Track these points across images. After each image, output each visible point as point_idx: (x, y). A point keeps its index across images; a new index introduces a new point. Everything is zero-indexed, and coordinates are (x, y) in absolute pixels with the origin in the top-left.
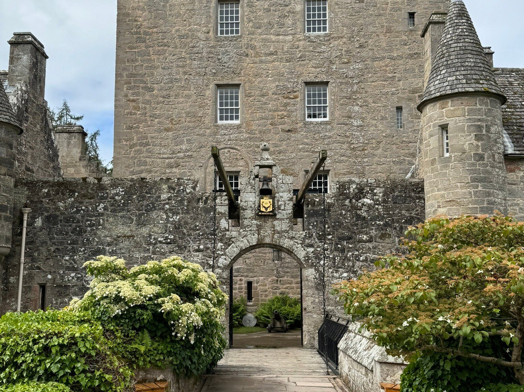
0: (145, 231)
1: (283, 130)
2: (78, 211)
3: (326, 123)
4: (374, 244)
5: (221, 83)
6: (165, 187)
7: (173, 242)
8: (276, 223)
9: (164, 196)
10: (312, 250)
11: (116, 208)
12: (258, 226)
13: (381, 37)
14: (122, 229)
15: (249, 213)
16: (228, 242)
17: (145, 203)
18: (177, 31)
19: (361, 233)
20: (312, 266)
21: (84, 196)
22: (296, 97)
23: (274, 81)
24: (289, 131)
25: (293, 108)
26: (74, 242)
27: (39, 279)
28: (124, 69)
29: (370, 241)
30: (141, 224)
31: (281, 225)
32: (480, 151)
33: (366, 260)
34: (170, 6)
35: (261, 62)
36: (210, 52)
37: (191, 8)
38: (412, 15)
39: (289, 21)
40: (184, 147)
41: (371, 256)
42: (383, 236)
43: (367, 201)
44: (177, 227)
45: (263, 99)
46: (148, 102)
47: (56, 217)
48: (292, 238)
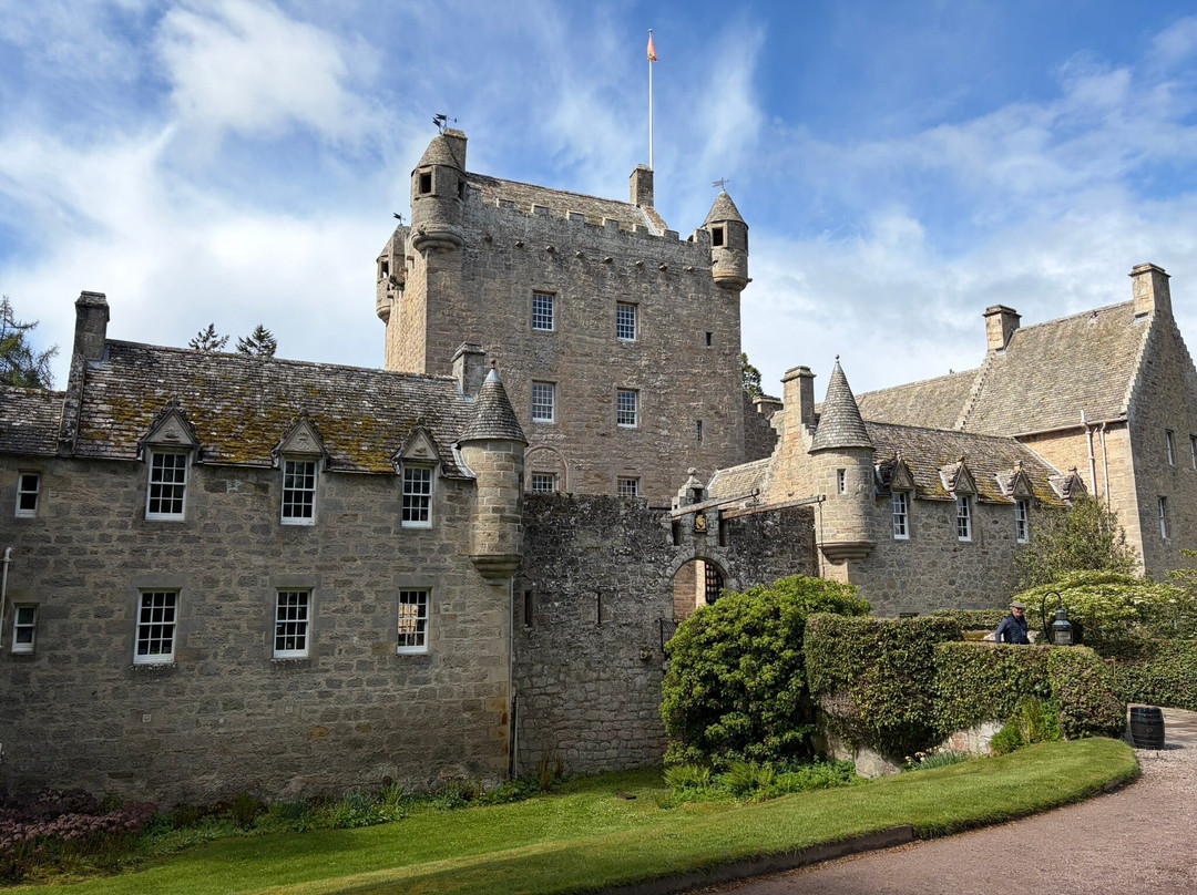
0: (608, 543)
1: (598, 434)
2: (554, 524)
4: (776, 558)
5: (538, 379)
6: (622, 504)
7: (631, 553)
8: (707, 539)
9: (622, 512)
10: (733, 563)
11: (585, 522)
12: (695, 541)
13: (685, 352)
14: (590, 541)
15: (688, 530)
16: (673, 555)
17: (608, 518)
18: (492, 317)
19: (766, 549)
20: (734, 576)
21: (558, 509)
22: (610, 402)
23: (590, 383)
24: (603, 435)
26: (553, 552)
27: (525, 588)
29: (773, 556)
30: (605, 537)
31: (712, 541)
32: (867, 492)
33: (770, 572)
34: (485, 290)
35: (577, 362)
36: (527, 345)
37: (507, 295)
38: (709, 335)
41: (774, 568)
42: (782, 553)
43: (770, 523)
44: (634, 540)
45: (579, 401)
47: (536, 528)
48: (719, 553)
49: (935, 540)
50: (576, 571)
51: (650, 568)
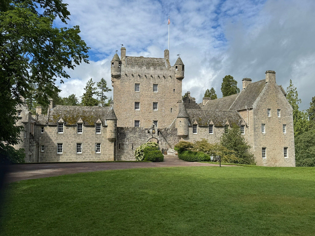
0: (135, 135)
3: (157, 111)
5: (136, 102)
7: (139, 137)
8: (155, 134)
10: (160, 139)
11: (131, 132)
12: (152, 135)
13: (168, 94)
14: (131, 135)
16: (148, 137)
17: (135, 131)
18: (127, 90)
19: (168, 136)
21: (125, 130)
22: (151, 105)
23: (147, 102)
24: (150, 112)
25: (151, 108)
26: (124, 137)
28: (115, 98)
30: (134, 134)
32: (185, 125)
33: (168, 140)
34: (125, 84)
35: (144, 97)
36: (134, 95)
37: (129, 85)
38: (174, 90)
39: (150, 89)
40: (128, 115)
42: (171, 137)
43: (169, 131)
44: (140, 135)
45: (145, 105)
46: (121, 105)
47: (121, 133)
48: (157, 137)
49: (203, 134)
51: (143, 140)
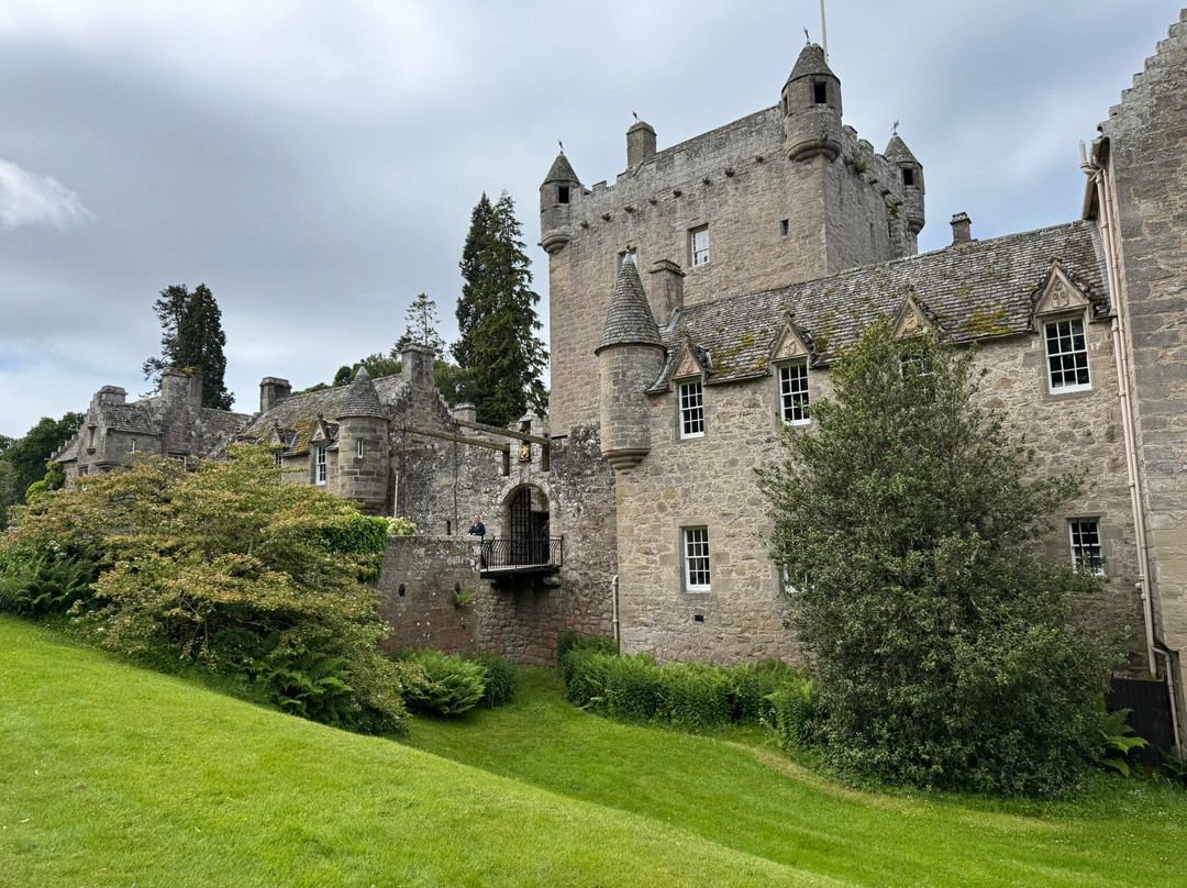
0: (457, 480)
4: (596, 477)
7: (472, 487)
8: (531, 466)
9: (467, 454)
11: (443, 465)
12: (520, 470)
14: (445, 481)
15: (515, 461)
16: (503, 485)
18: (591, 291)
19: (586, 468)
26: (421, 492)
29: (592, 475)
30: (454, 476)
31: (534, 468)
32: (616, 394)
33: (589, 491)
41: (594, 487)
42: (601, 470)
44: (474, 476)
47: (412, 475)
48: (542, 477)
49: (736, 431)
50: (435, 505)
51: (485, 498)
